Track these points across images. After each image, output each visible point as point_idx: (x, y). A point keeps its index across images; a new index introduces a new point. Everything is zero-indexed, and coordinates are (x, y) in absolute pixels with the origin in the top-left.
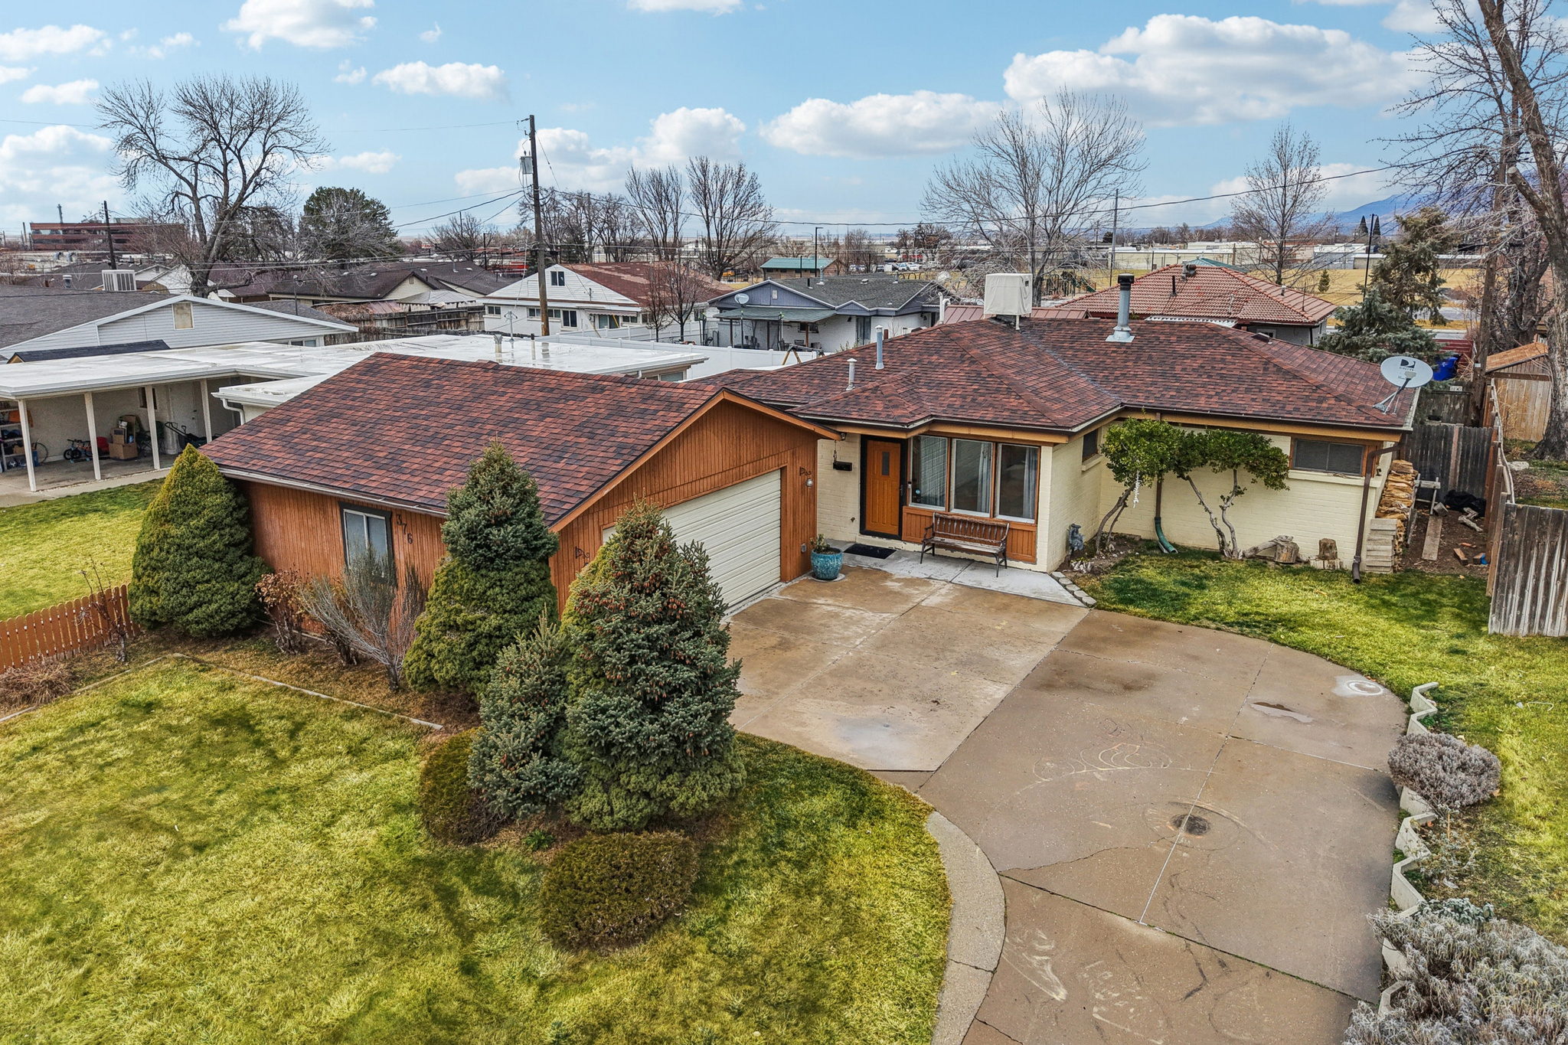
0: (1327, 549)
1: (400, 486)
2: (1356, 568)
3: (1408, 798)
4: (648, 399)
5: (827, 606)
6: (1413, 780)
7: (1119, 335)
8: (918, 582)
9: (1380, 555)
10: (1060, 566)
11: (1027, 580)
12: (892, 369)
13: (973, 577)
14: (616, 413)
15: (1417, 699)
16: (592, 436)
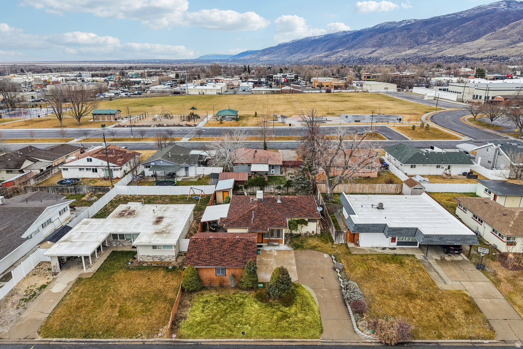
0: (313, 232)
1: (229, 264)
2: (316, 234)
3: (337, 270)
4: (248, 242)
5: (265, 259)
6: (337, 268)
7: (279, 201)
8: (270, 251)
9: (319, 232)
10: (285, 243)
11: (283, 247)
12: (255, 217)
13: (276, 248)
14: (246, 245)
15: (332, 256)
16: (247, 250)
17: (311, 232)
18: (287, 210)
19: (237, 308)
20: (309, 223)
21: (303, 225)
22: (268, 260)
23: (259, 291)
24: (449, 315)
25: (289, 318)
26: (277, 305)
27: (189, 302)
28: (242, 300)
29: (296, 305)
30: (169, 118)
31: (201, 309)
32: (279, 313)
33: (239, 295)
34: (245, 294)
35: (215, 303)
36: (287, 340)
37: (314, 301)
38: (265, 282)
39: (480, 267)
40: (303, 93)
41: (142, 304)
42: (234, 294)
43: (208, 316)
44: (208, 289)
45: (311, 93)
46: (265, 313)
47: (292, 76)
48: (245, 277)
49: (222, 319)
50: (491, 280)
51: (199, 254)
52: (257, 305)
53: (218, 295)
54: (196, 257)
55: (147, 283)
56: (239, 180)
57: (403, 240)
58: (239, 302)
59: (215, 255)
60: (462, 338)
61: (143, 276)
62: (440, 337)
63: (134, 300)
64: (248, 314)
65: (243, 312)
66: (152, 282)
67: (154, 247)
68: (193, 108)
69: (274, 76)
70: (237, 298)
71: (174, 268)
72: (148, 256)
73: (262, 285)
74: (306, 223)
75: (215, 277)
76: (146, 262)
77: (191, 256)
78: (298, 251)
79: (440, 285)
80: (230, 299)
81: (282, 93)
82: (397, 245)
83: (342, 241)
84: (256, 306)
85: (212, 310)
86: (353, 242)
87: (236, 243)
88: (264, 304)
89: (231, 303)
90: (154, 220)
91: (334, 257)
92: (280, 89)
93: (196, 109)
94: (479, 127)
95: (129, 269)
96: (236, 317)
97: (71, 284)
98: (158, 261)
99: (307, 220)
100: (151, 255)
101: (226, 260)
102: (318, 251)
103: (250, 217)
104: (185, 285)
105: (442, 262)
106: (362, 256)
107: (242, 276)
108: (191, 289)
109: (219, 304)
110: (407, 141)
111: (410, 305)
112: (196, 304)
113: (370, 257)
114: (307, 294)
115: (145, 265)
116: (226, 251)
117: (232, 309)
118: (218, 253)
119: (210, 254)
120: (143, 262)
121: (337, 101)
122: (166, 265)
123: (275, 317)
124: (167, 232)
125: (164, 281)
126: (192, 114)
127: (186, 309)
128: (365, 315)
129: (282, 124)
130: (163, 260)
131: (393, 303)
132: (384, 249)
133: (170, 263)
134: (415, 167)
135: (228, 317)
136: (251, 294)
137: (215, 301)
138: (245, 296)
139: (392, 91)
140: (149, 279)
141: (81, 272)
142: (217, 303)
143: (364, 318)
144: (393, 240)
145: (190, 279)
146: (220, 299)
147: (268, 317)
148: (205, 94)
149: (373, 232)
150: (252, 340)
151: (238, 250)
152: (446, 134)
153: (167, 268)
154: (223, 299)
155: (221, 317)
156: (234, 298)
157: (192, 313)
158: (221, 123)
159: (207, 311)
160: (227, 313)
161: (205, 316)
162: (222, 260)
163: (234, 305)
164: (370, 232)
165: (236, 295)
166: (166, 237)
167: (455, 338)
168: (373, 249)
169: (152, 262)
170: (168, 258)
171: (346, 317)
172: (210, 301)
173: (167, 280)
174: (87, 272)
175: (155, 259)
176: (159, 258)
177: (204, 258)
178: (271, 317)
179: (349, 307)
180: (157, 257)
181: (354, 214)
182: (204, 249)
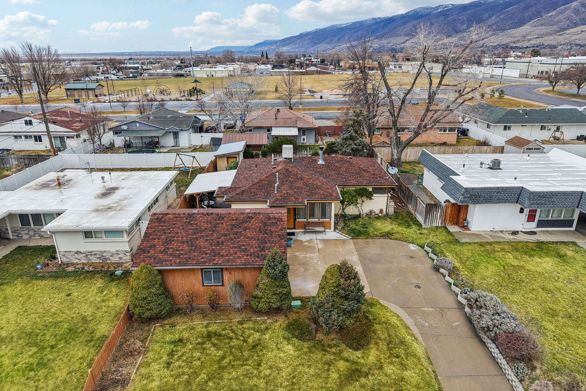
1: (229, 261)
2: (387, 214)
3: (442, 270)
4: (269, 218)
5: (301, 255)
6: (443, 267)
7: (321, 162)
8: (310, 241)
9: (391, 211)
10: (335, 228)
11: (331, 234)
12: (282, 184)
13: (320, 236)
14: (265, 225)
15: (426, 248)
16: (267, 234)
17: (377, 211)
18: (336, 174)
19: (246, 354)
20: (374, 195)
21: (364, 199)
22: (308, 255)
23: (293, 316)
25: (366, 375)
26: (336, 346)
27: (139, 344)
28: (257, 335)
29: (376, 344)
30: (166, 94)
31: (165, 358)
32: (342, 365)
33: (251, 325)
34: (264, 322)
35: (198, 344)
37: (413, 335)
38: (304, 295)
40: (332, 74)
41: (34, 349)
42: (241, 323)
43: (179, 376)
44: (185, 314)
45: (343, 74)
46: (309, 366)
47: (317, 60)
48: (263, 287)
49: (210, 384)
51: (168, 242)
52: (290, 347)
53: (206, 327)
54: (160, 248)
55: (61, 303)
56: (254, 143)
57: (548, 216)
58: (250, 340)
59: (201, 243)
61: (59, 289)
63: (21, 342)
64: (271, 368)
65: (259, 365)
66: (73, 301)
67: (88, 234)
68: (196, 81)
69: (297, 60)
70: (247, 332)
71: (126, 273)
72: (77, 252)
73: (298, 303)
74: (369, 196)
75: (202, 288)
76: (73, 264)
77: (151, 247)
78: (361, 241)
80: (231, 335)
81: (307, 74)
82: (538, 226)
83: (438, 223)
84: (289, 349)
85: (189, 362)
86: (457, 223)
87: (244, 222)
88: (306, 345)
89: (235, 342)
90: (101, 191)
91: (429, 250)
92: (304, 71)
93: (200, 82)
95: (35, 277)
96: (245, 375)
98: (98, 261)
99: (371, 189)
100: (82, 250)
101: (223, 252)
102: (396, 239)
103: (271, 183)
104: (136, 306)
106: (481, 245)
107: (257, 285)
108: (148, 314)
109: (208, 345)
112: (156, 347)
113: (497, 247)
114: (394, 320)
115: (70, 269)
116: (225, 235)
117: (236, 359)
118: (207, 240)
119: (191, 243)
120: (68, 265)
122: (112, 269)
123: (334, 376)
124: (118, 208)
125: (99, 299)
126: (195, 89)
127: (130, 360)
128: (538, 366)
129: (310, 97)
130: (106, 259)
132: (515, 233)
133: (119, 265)
134: (509, 128)
135: (226, 376)
136: (276, 321)
137: (199, 340)
138: (263, 326)
139: (438, 71)
140: (68, 295)
142: (203, 343)
143: (538, 371)
144: (531, 218)
145: (144, 293)
146: (209, 336)
147: (318, 376)
149: (499, 202)
151: (248, 233)
153: (112, 274)
154: (216, 334)
155: (210, 379)
156: (240, 333)
157: (143, 371)
159: (177, 363)
160: (224, 368)
161: (172, 376)
162: (215, 254)
163: (240, 349)
164: (492, 202)
165: (245, 326)
166: (112, 217)
168: (496, 235)
169: (86, 264)
170: (116, 256)
171: (492, 369)
172: (187, 339)
173: (105, 296)
175: (91, 257)
176: (98, 256)
177: (177, 250)
178: (324, 375)
179: (492, 346)
180: (95, 254)
181: (456, 174)
182: (178, 233)
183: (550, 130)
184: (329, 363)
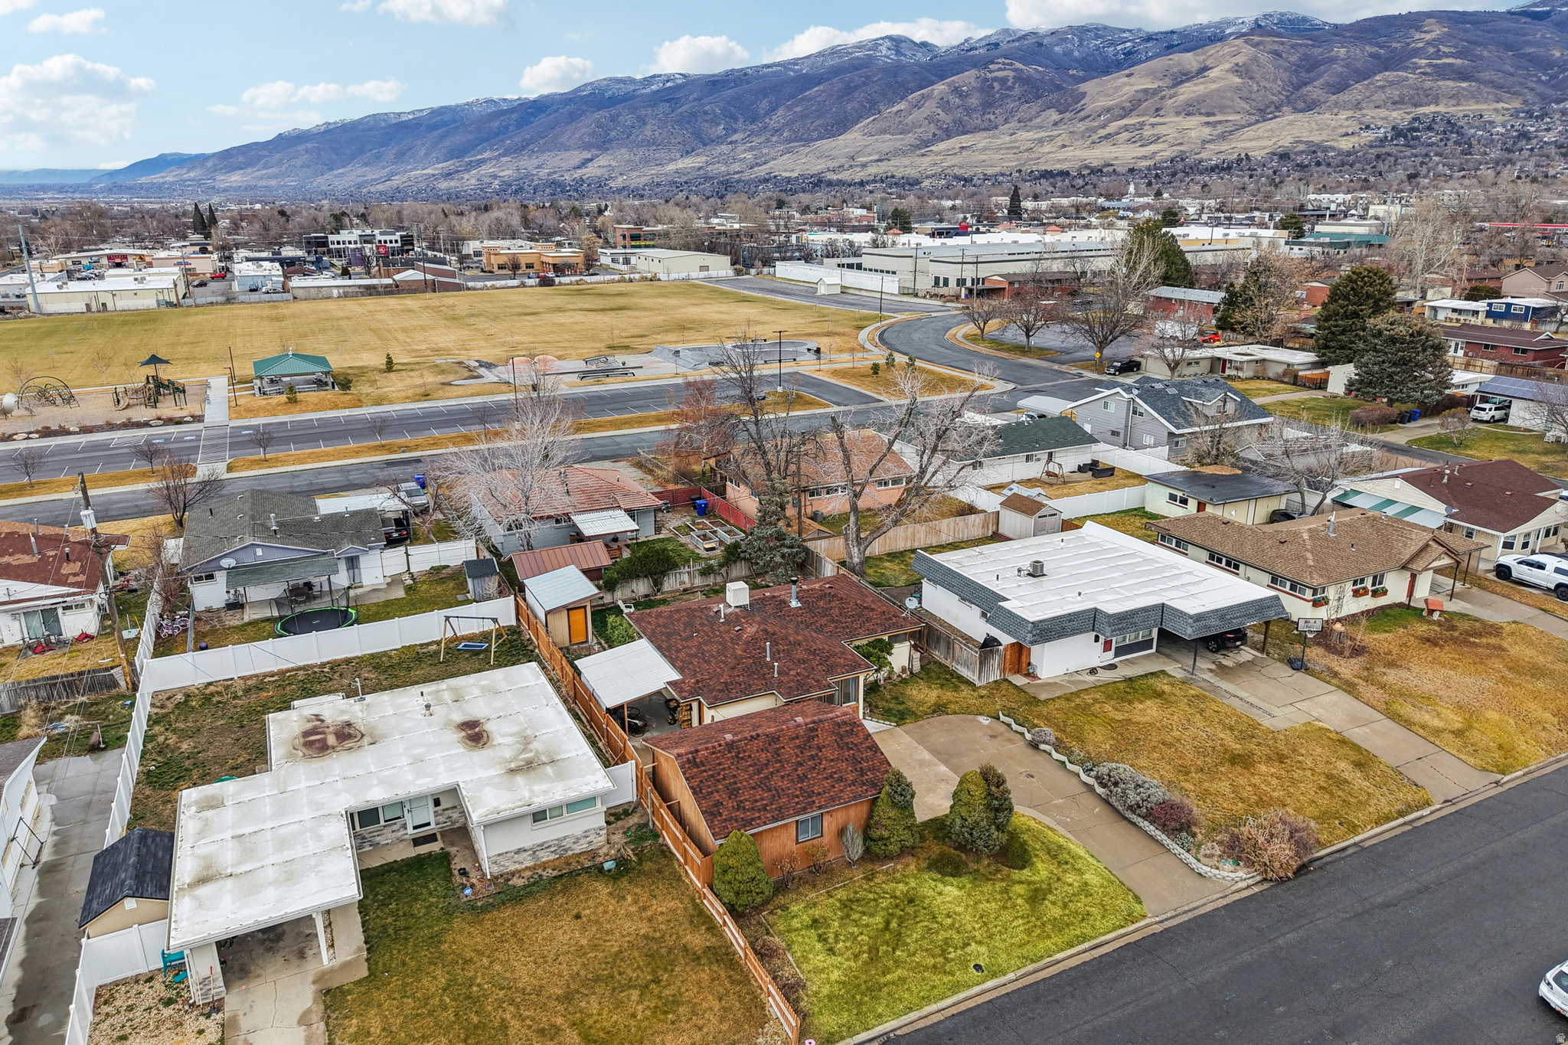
0: (904, 669)
1: (832, 799)
2: (913, 673)
3: (1043, 747)
4: (839, 725)
6: (1044, 742)
7: (794, 604)
10: (864, 714)
12: (774, 658)
15: (1002, 718)
16: (852, 749)
17: (898, 672)
18: (830, 623)
19: (908, 910)
20: (894, 646)
24: (1333, 778)
25: (1050, 891)
26: (998, 871)
27: (775, 941)
28: (901, 886)
29: (1036, 856)
30: (59, 400)
31: (819, 945)
32: (1019, 889)
33: (882, 877)
34: (894, 869)
35: (843, 917)
36: (1087, 945)
37: (1061, 835)
39: (1298, 665)
40: (468, 289)
41: (635, 991)
42: (869, 878)
44: (784, 890)
45: (494, 287)
46: (988, 901)
47: (393, 238)
49: (899, 952)
50: (1339, 687)
51: (733, 792)
52: (950, 887)
53: (831, 896)
54: (729, 803)
55: (584, 929)
56: (592, 565)
57: (1124, 640)
58: (899, 894)
59: (776, 782)
60: (1388, 818)
61: (550, 913)
62: (1353, 829)
64: (949, 915)
65: (934, 917)
66: (598, 922)
67: (539, 816)
68: (154, 360)
69: (331, 238)
70: (887, 887)
71: (621, 862)
72: (518, 852)
74: (888, 648)
75: (795, 847)
76: (516, 873)
77: (715, 805)
78: (912, 725)
79: (1267, 722)
80: (871, 895)
82: (1117, 655)
83: (997, 676)
84: (951, 890)
85: (852, 938)
86: (1019, 671)
87: (811, 739)
88: (966, 879)
89: (884, 902)
90: (455, 734)
91: (1009, 720)
92: (389, 281)
93: (166, 362)
94: (1004, 355)
95: (477, 909)
96: (928, 932)
97: (316, 1017)
98: (552, 857)
99: (886, 638)
100: (527, 845)
101: (816, 789)
102: (956, 713)
103: (758, 661)
105: (1222, 670)
106: (1067, 698)
109: (855, 915)
110: (882, 404)
111: (1256, 780)
112: (794, 936)
113: (1087, 698)
114: (1033, 824)
115: (518, 881)
117: (903, 918)
118: (782, 777)
119: (764, 784)
120: (508, 876)
121: (602, 310)
122: (589, 862)
123: (1020, 901)
124: (544, 759)
125: (633, 908)
126: (154, 381)
127: (777, 960)
128: (1198, 831)
130: (566, 850)
131: (1224, 787)
132: (1093, 671)
135: (908, 939)
136: (910, 864)
137: (839, 913)
138: (898, 875)
139: (722, 273)
140: (578, 916)
141: (312, 969)
142: (848, 915)
143: (1200, 837)
144: (1107, 646)
146: (846, 905)
147: (1004, 907)
148: (110, 307)
149: (1073, 634)
150: (1011, 976)
151: (828, 753)
152: (952, 379)
153: (600, 869)
154: (851, 900)
155: (894, 948)
156: (879, 890)
157: (806, 965)
158: (293, 401)
159: (840, 945)
160: (899, 932)
161: (848, 959)
162: (807, 794)
163: (897, 907)
164: (1067, 636)
165: (877, 880)
166: (555, 777)
167: (1378, 823)
168: (1074, 678)
169: (534, 868)
170: (580, 841)
171: (1154, 848)
172: (823, 917)
173: (635, 902)
174: (335, 963)
175: (540, 854)
176: (552, 849)
177: (756, 801)
178: (1009, 904)
179: (1145, 825)
180: (550, 846)
181: (1006, 599)
182: (735, 776)
183: (1039, 460)
184: (1005, 891)
